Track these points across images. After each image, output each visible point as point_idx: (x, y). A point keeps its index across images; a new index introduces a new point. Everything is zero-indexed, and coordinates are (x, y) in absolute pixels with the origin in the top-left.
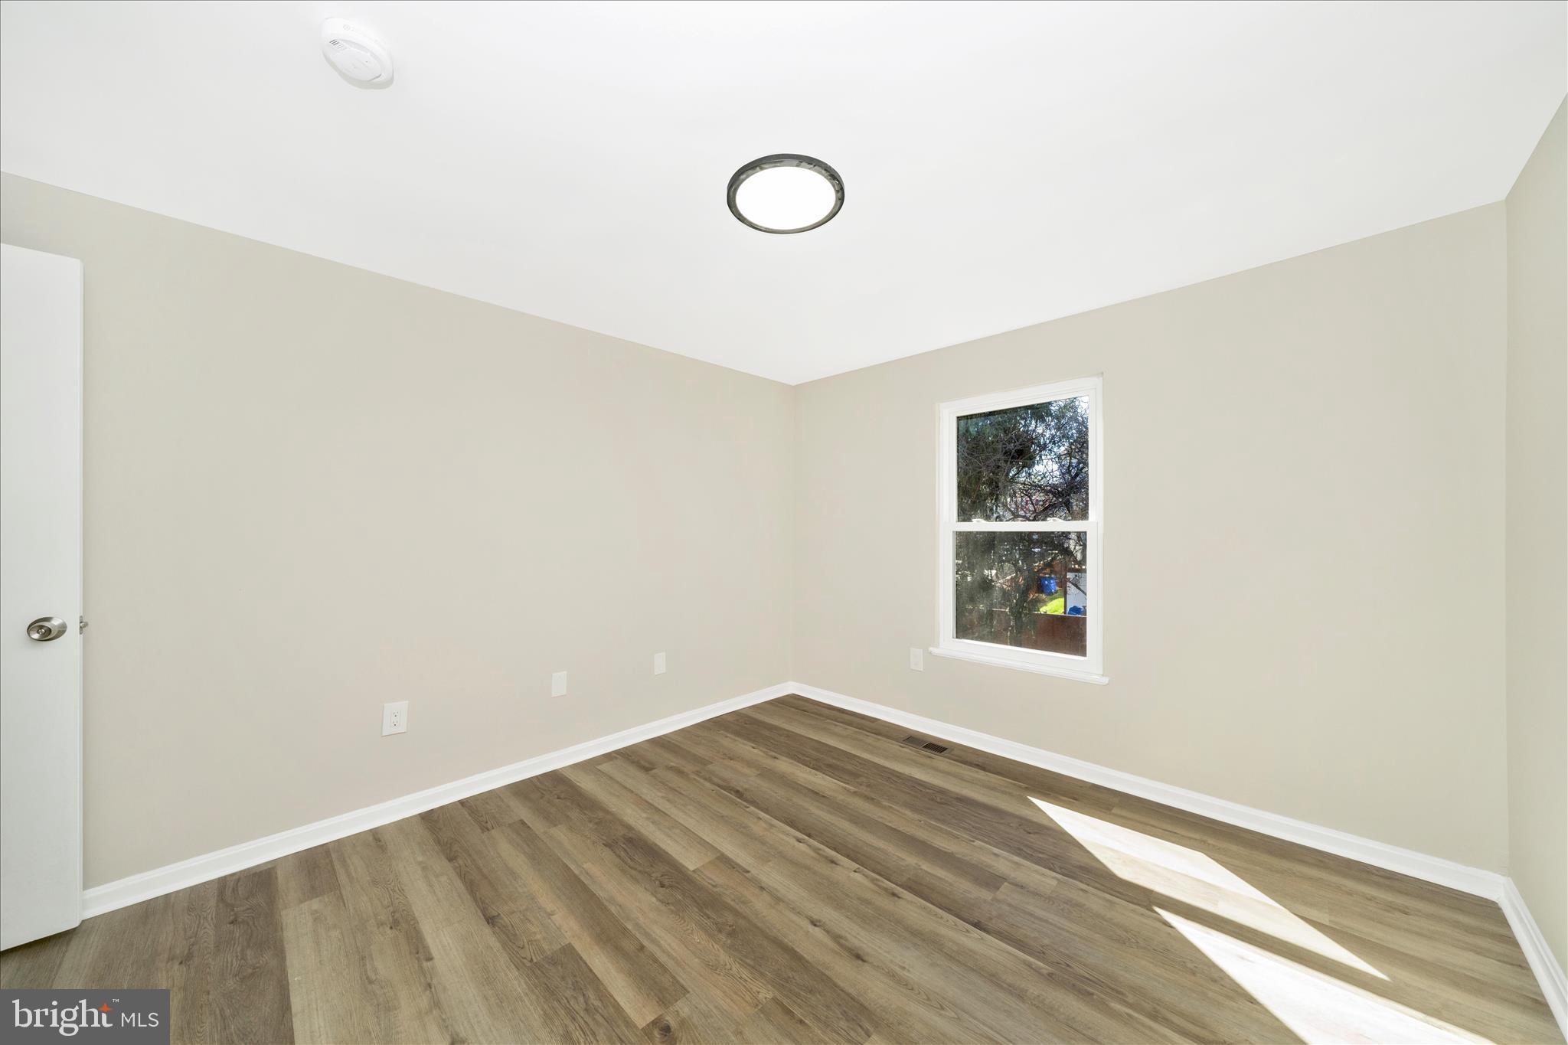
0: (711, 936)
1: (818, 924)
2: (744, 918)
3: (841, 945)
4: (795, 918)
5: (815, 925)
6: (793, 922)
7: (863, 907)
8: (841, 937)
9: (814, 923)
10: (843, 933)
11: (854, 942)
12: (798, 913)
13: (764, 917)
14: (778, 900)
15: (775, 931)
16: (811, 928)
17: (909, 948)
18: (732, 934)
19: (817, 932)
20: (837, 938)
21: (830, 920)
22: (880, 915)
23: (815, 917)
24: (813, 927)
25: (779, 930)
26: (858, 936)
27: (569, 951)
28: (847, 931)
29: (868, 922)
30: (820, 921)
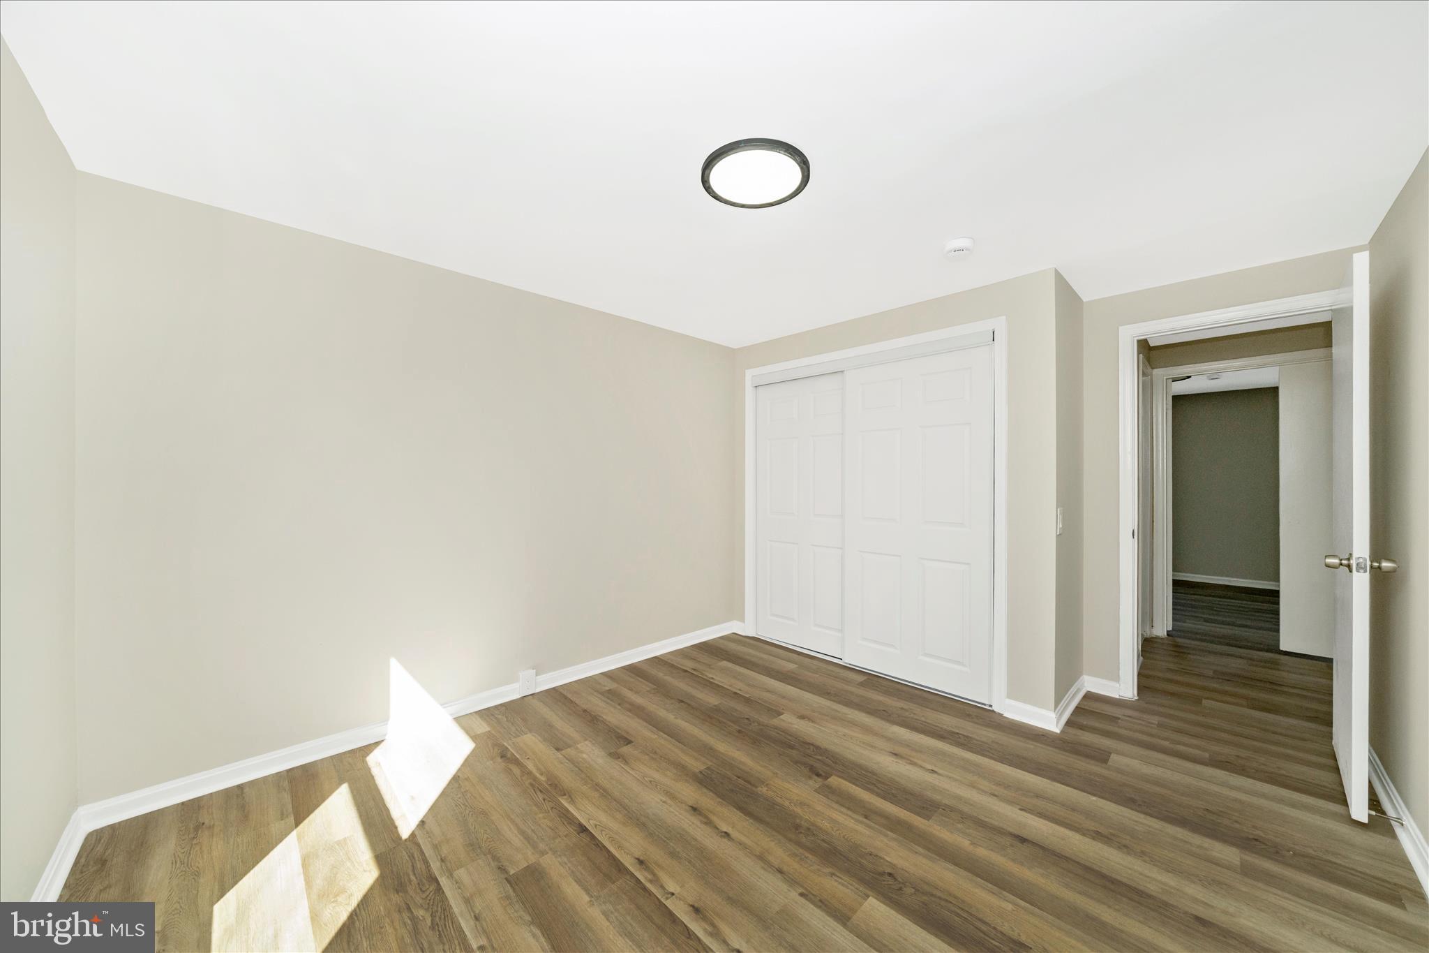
0: (813, 825)
1: (723, 834)
2: (790, 840)
3: (706, 817)
4: (743, 839)
5: (726, 833)
6: (745, 835)
7: (678, 850)
8: (706, 823)
9: (727, 835)
10: (703, 826)
11: (695, 820)
12: (740, 844)
13: (772, 841)
14: (761, 858)
15: (761, 829)
16: (730, 830)
17: (654, 814)
18: (797, 827)
19: (724, 828)
20: (709, 823)
21: (712, 837)
22: (665, 841)
23: (725, 840)
24: (728, 832)
25: (758, 829)
26: (690, 823)
27: (928, 818)
28: (700, 828)
29: (678, 836)
30: (721, 836)
